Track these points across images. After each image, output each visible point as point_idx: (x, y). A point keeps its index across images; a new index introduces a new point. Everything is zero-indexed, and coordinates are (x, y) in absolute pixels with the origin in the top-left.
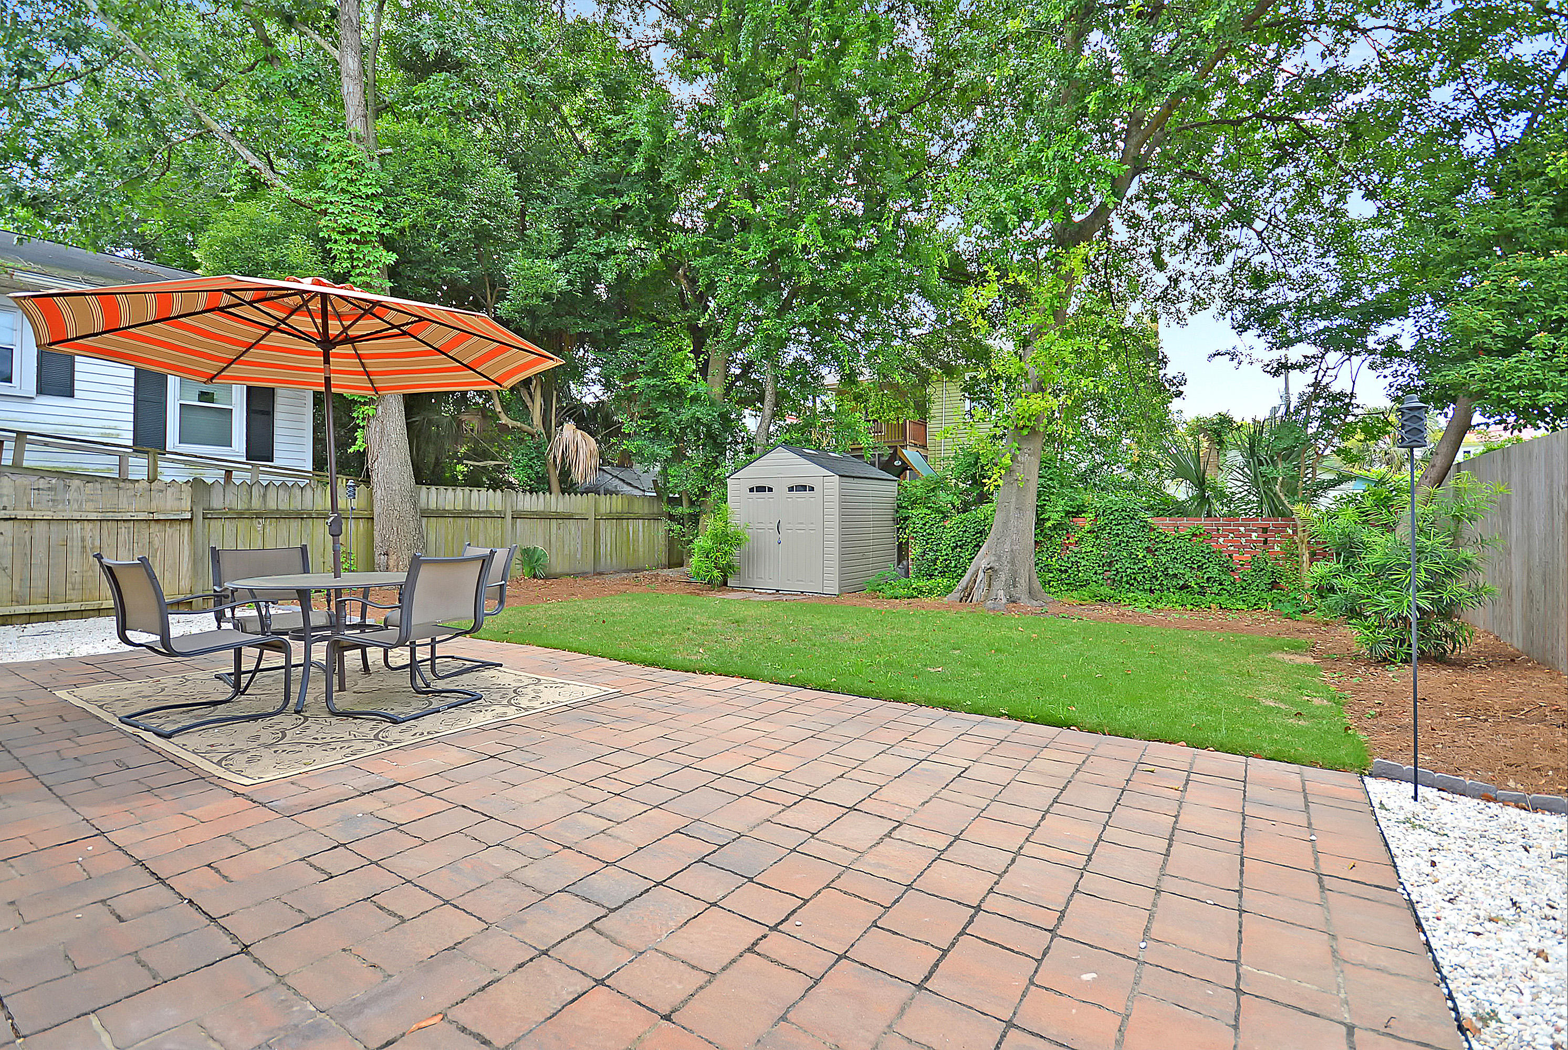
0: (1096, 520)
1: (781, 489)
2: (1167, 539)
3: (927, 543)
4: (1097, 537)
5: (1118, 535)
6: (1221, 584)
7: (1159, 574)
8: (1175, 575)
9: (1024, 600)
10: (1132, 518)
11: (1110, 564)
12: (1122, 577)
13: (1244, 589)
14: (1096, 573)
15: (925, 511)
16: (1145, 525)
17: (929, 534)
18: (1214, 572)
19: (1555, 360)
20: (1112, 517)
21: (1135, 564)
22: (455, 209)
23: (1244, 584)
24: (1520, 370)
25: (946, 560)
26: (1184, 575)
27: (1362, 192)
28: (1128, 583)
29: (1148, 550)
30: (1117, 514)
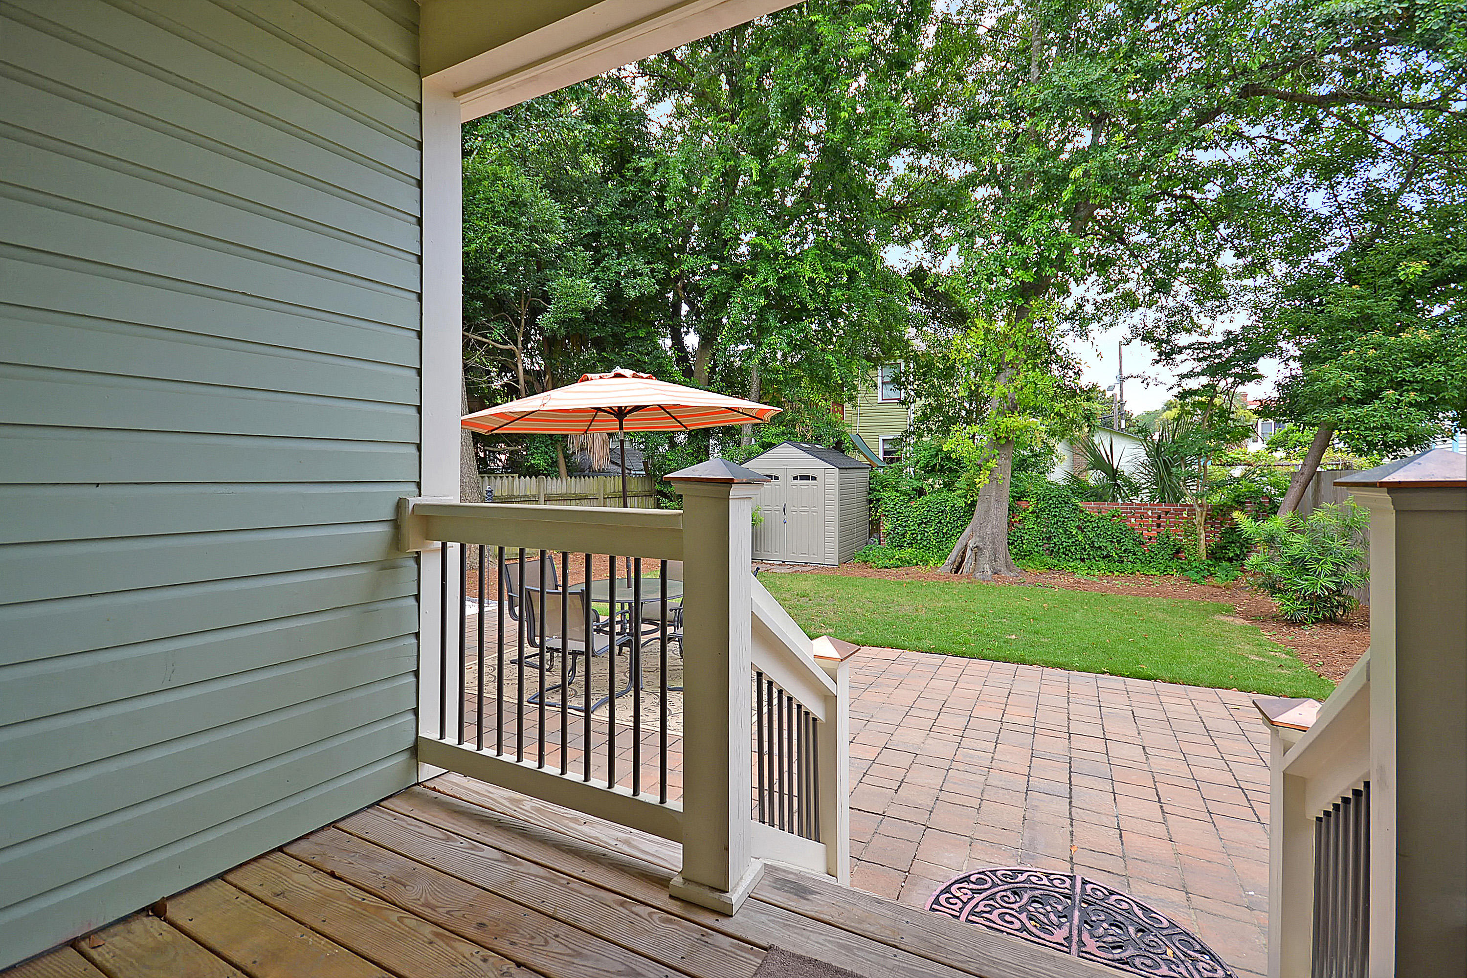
0: (1037, 504)
1: (786, 478)
2: (1093, 519)
3: (898, 520)
4: (1037, 517)
5: (1055, 516)
6: (1134, 554)
7: (1087, 546)
8: (1100, 547)
9: (1004, 572)
10: (1066, 503)
11: (1049, 538)
12: (1059, 549)
13: (1152, 558)
14: (1037, 545)
15: (895, 493)
16: (1076, 508)
17: (899, 513)
18: (1129, 544)
19: (1399, 410)
20: (1051, 502)
21: (1069, 538)
22: (512, 235)
23: (1152, 555)
24: (1375, 416)
25: (913, 534)
26: (1106, 547)
27: (1233, 252)
28: (1064, 553)
29: (1079, 528)
30: (1054, 499)
